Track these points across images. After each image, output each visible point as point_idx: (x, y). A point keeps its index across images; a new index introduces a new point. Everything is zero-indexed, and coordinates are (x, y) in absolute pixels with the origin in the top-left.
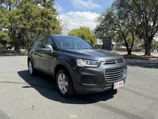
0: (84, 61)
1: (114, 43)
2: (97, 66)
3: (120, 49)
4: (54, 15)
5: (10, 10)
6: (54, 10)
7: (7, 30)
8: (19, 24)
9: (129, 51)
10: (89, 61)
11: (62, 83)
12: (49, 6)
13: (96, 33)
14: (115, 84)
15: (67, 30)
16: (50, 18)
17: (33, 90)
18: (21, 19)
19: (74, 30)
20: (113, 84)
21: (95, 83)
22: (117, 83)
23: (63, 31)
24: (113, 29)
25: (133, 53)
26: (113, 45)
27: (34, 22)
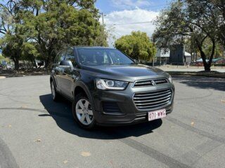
0: (105, 81)
1: (187, 54)
2: (123, 88)
3: (197, 63)
4: (95, 18)
5: (37, 14)
6: (95, 11)
7: (34, 41)
8: (51, 32)
9: (207, 66)
10: (113, 82)
11: (83, 112)
12: (88, 5)
13: (154, 41)
14: (149, 113)
15: (114, 37)
16: (90, 24)
17: (50, 119)
18: (52, 26)
19: (123, 38)
20: (147, 114)
21: (121, 112)
22: (154, 112)
23: (108, 40)
24: (180, 33)
25: (213, 68)
26: (185, 57)
27: (69, 30)
